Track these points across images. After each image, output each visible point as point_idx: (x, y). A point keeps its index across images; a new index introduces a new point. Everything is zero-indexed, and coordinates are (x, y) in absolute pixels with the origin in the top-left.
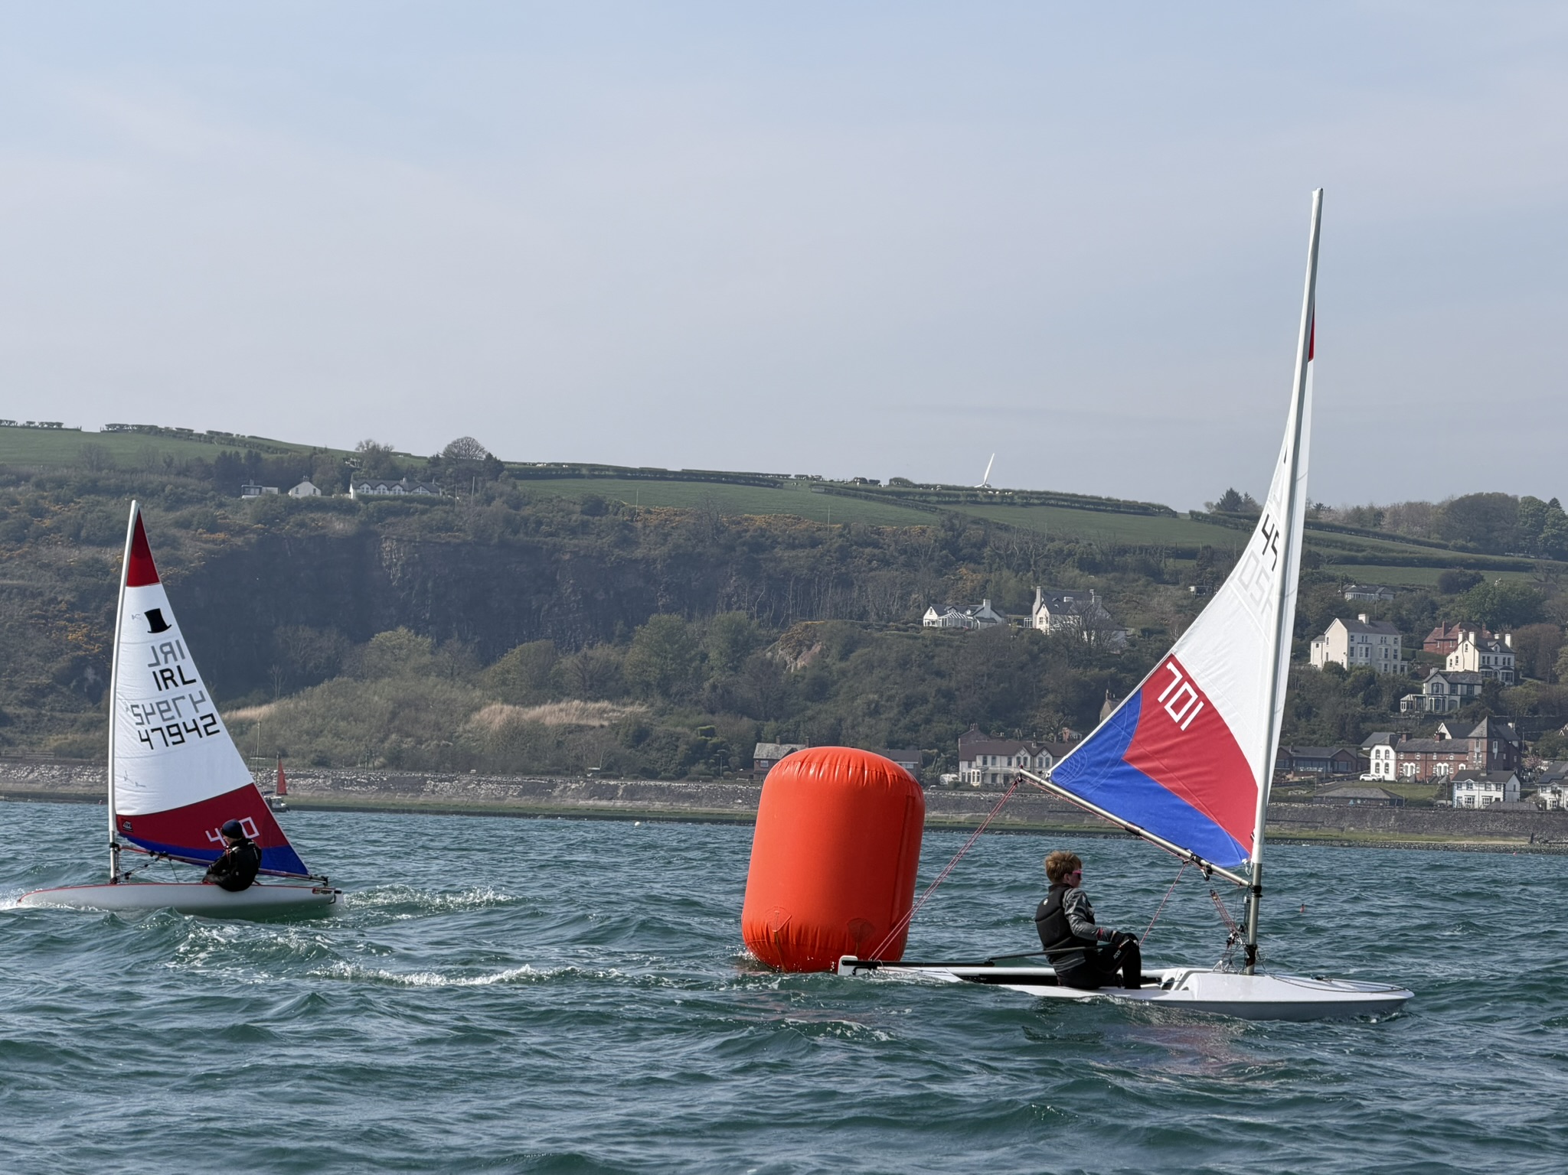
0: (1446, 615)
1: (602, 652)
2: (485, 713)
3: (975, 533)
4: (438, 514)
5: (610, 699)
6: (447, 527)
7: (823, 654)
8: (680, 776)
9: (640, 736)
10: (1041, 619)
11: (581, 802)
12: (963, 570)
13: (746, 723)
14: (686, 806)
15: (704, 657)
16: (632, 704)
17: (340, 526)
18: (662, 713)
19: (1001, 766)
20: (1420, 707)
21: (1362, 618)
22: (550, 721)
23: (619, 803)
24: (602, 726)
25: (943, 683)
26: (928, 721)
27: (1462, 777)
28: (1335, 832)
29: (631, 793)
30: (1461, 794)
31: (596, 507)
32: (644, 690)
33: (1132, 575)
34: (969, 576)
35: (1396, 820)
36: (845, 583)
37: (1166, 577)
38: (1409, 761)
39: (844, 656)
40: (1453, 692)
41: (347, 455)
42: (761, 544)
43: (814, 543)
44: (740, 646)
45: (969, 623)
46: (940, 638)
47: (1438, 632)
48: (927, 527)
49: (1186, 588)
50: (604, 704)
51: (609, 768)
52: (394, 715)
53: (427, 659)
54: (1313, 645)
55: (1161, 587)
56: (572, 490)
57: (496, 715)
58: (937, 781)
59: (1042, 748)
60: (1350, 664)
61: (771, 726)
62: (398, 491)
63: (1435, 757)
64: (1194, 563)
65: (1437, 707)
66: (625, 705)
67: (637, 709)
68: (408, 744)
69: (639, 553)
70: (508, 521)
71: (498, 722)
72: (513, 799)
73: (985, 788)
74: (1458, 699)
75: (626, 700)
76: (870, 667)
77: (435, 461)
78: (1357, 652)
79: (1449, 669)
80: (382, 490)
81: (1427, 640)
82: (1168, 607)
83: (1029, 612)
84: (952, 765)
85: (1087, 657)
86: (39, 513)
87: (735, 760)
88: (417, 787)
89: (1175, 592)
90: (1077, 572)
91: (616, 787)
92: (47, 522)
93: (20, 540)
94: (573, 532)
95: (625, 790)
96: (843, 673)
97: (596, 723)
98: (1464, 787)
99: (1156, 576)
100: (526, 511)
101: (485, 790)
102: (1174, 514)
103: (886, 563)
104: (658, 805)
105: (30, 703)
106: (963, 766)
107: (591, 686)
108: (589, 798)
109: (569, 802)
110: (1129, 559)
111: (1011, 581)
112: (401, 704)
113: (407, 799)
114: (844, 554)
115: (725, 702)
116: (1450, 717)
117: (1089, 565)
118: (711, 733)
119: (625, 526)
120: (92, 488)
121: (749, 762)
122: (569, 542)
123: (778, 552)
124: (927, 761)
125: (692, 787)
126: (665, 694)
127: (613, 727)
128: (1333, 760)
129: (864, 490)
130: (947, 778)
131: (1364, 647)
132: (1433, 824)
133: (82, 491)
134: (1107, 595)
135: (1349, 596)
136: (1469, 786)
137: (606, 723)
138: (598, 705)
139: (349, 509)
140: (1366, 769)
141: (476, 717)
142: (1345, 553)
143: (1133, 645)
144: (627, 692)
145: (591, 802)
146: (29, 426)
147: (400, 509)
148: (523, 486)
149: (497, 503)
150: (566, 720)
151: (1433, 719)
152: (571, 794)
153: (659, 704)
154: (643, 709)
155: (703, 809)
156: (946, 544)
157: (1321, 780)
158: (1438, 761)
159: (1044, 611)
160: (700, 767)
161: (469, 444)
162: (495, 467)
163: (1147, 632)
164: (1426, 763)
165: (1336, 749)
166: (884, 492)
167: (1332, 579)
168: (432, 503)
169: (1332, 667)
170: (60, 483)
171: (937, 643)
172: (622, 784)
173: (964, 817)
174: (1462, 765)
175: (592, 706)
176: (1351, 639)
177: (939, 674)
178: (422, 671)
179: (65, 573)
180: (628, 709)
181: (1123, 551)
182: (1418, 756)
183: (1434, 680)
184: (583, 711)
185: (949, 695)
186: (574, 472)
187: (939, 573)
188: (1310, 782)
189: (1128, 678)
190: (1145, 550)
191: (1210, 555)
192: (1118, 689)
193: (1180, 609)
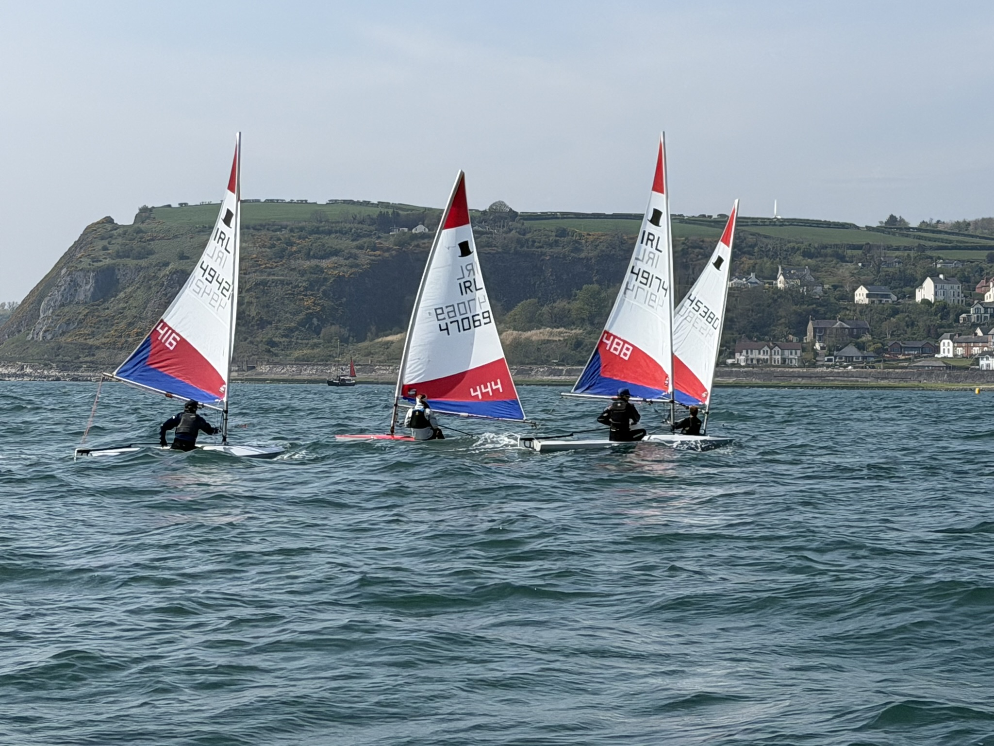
0: (988, 274)
1: (561, 304)
3: (752, 238)
4: (484, 238)
5: (564, 327)
6: (489, 245)
9: (578, 344)
10: (780, 282)
11: (545, 378)
12: (744, 259)
16: (576, 329)
18: (590, 333)
19: (755, 355)
20: (969, 320)
21: (941, 276)
22: (535, 338)
23: (563, 378)
24: (560, 340)
27: (983, 354)
28: (916, 383)
30: (983, 363)
31: (563, 233)
32: (582, 322)
33: (829, 259)
34: (747, 261)
35: (948, 377)
37: (847, 259)
38: (960, 347)
40: (986, 312)
45: (744, 285)
47: (983, 282)
49: (857, 264)
50: (562, 329)
51: (563, 361)
54: (917, 290)
55: (844, 264)
58: (725, 363)
59: (776, 345)
60: (935, 299)
63: (972, 344)
64: (860, 252)
65: (978, 320)
66: (572, 330)
67: (577, 331)
69: (583, 255)
70: (518, 242)
73: (747, 366)
74: (988, 315)
75: (573, 327)
77: (485, 212)
78: (939, 293)
79: (986, 301)
81: (977, 286)
82: (847, 274)
83: (776, 279)
84: (732, 355)
85: (799, 299)
86: (291, 244)
89: (851, 266)
90: (801, 257)
91: (562, 370)
92: (295, 248)
93: (282, 257)
94: (550, 245)
95: (566, 371)
97: (557, 339)
98: (985, 359)
99: (842, 259)
100: (528, 236)
102: (858, 228)
105: (286, 336)
106: (738, 355)
107: (555, 321)
108: (549, 375)
109: (539, 377)
110: (828, 250)
111: (767, 262)
116: (984, 324)
117: (807, 254)
119: (577, 242)
120: (316, 231)
122: (547, 250)
126: (592, 324)
127: (565, 340)
128: (922, 348)
129: (704, 220)
130: (730, 361)
131: (942, 291)
132: (966, 378)
133: (312, 232)
134: (814, 269)
135: (939, 266)
136: (987, 359)
137: (562, 339)
138: (558, 330)
140: (938, 352)
142: (942, 244)
143: (825, 292)
144: (574, 324)
145: (549, 378)
146: (291, 202)
148: (527, 224)
149: (514, 232)
151: (975, 326)
152: (540, 374)
153: (589, 329)
154: (581, 331)
157: (916, 357)
158: (974, 346)
159: (782, 278)
161: (502, 204)
162: (513, 214)
163: (836, 287)
164: (968, 348)
165: (924, 342)
166: (713, 222)
167: (931, 258)
168: (482, 233)
169: (925, 302)
170: (301, 229)
172: (565, 368)
173: (732, 380)
174: (986, 349)
175: (556, 330)
176: (936, 287)
179: (303, 273)
180: (574, 331)
182: (964, 345)
183: (976, 307)
184: (551, 333)
186: (553, 216)
188: (910, 359)
189: (822, 310)
190: (836, 246)
191: (869, 248)
192: (816, 315)
193: (853, 275)
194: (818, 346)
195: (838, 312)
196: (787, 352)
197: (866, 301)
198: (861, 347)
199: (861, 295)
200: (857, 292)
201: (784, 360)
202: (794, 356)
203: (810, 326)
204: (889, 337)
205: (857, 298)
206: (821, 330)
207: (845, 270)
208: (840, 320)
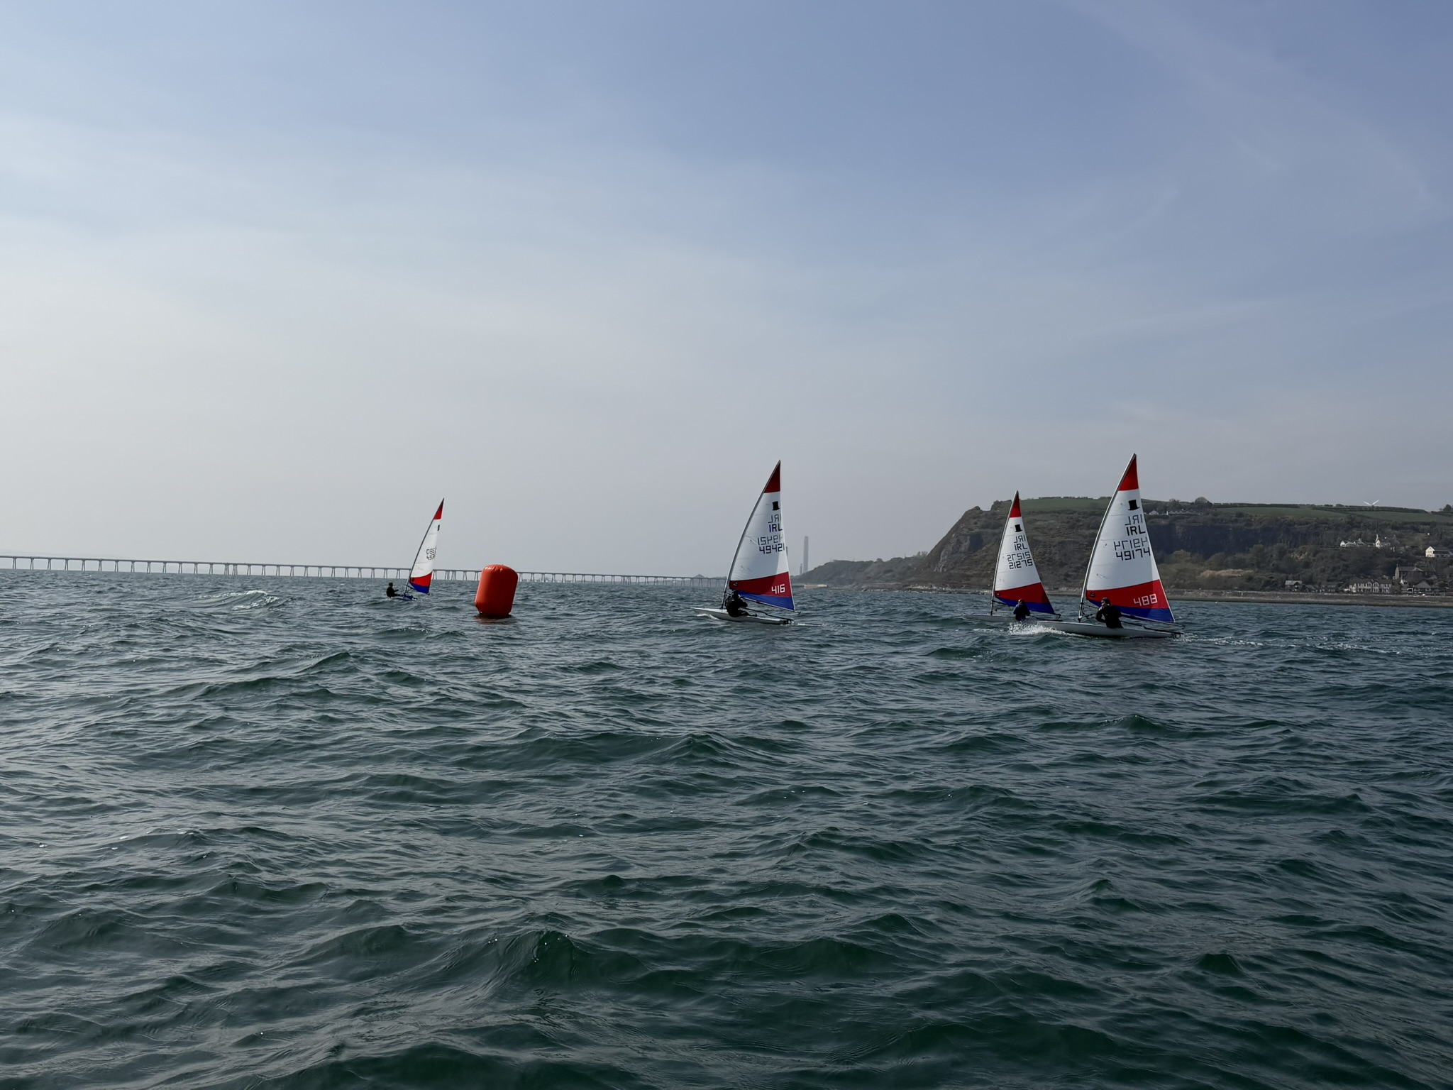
1: (1239, 556)
2: (1204, 573)
3: (1358, 519)
4: (1191, 519)
5: (1242, 568)
6: (1195, 522)
7: (1308, 555)
8: (1261, 590)
9: (1250, 579)
10: (1378, 544)
11: (1230, 597)
12: (1354, 530)
13: (1283, 575)
14: (1262, 598)
15: (1272, 556)
17: (1163, 522)
18: (1257, 572)
19: (1362, 586)
22: (1223, 575)
23: (1241, 597)
24: (1239, 576)
25: (1346, 563)
26: (1340, 574)
29: (1245, 595)
31: (1240, 515)
32: (1252, 566)
33: (1408, 530)
34: (1356, 532)
36: (1317, 534)
37: (1420, 531)
39: (1314, 556)
41: (1166, 503)
42: (1291, 524)
43: (1307, 523)
44: (1282, 553)
45: (1354, 545)
46: (1344, 550)
48: (1343, 518)
49: (1426, 534)
50: (1240, 570)
51: (1240, 588)
52: (1178, 573)
53: (1189, 558)
55: (1419, 534)
56: (1233, 510)
57: (1208, 573)
58: (1343, 591)
59: (1375, 581)
61: (1291, 576)
62: (1181, 512)
64: (1428, 527)
67: (1250, 571)
68: (1182, 582)
69: (1253, 528)
70: (1213, 520)
71: (1208, 575)
72: (1210, 597)
73: (1357, 593)
75: (1246, 569)
76: (1322, 558)
77: (1192, 504)
80: (1176, 512)
82: (1420, 539)
83: (1375, 542)
84: (1347, 586)
85: (1390, 554)
86: (1079, 521)
87: (1279, 585)
88: (1182, 593)
89: (1423, 535)
90: (1390, 530)
92: (1081, 523)
93: (1073, 528)
94: (1232, 522)
96: (1314, 560)
97: (1237, 575)
99: (1417, 530)
100: (1219, 517)
101: (1202, 594)
102: (1426, 512)
103: (1330, 528)
104: (1253, 598)
105: (1076, 571)
106: (1351, 587)
107: (1236, 565)
108: (1232, 596)
109: (1227, 597)
110: (1408, 526)
111: (1369, 533)
112: (1180, 571)
113: (1179, 596)
114: (1316, 526)
115: (1277, 569)
117: (1394, 528)
118: (1272, 578)
119: (1249, 520)
120: (1093, 514)
121: (1284, 586)
122: (1231, 525)
123: (1296, 526)
124: (1340, 585)
125: (1264, 593)
126: (1259, 567)
127: (1242, 576)
129: (1328, 508)
130: (1346, 590)
133: (1091, 515)
134: (1399, 537)
138: (1238, 570)
139: (1167, 517)
141: (1202, 574)
143: (1407, 550)
144: (1247, 567)
146: (1079, 498)
147: (1182, 517)
148: (1218, 510)
149: (1210, 515)
150: (1228, 574)
152: (1227, 595)
153: (1257, 570)
154: (1252, 571)
155: (1267, 599)
156: (1348, 523)
159: (1378, 542)
160: (1268, 587)
161: (1203, 499)
162: (1210, 505)
163: (1413, 547)
166: (1335, 508)
168: (1191, 515)
170: (1085, 513)
171: (1344, 551)
172: (1242, 592)
173: (1348, 601)
175: (1236, 570)
177: (1344, 560)
178: (1187, 561)
179: (1085, 537)
180: (1247, 571)
181: (1406, 523)
184: (1233, 572)
185: (1347, 566)
186: (1234, 506)
187: (1346, 531)
189: (1404, 560)
190: (1413, 523)
191: (1433, 524)
192: (1401, 564)
193: (1424, 540)
194: (1402, 582)
195: (1415, 562)
196: (1382, 585)
197: (1433, 556)
198: (1430, 583)
199: (1430, 552)
200: (1427, 550)
201: (1380, 590)
202: (1387, 588)
203: (1397, 570)
204: (1448, 577)
205: (1427, 554)
206: (1404, 572)
207: (1419, 537)
208: (1417, 566)
